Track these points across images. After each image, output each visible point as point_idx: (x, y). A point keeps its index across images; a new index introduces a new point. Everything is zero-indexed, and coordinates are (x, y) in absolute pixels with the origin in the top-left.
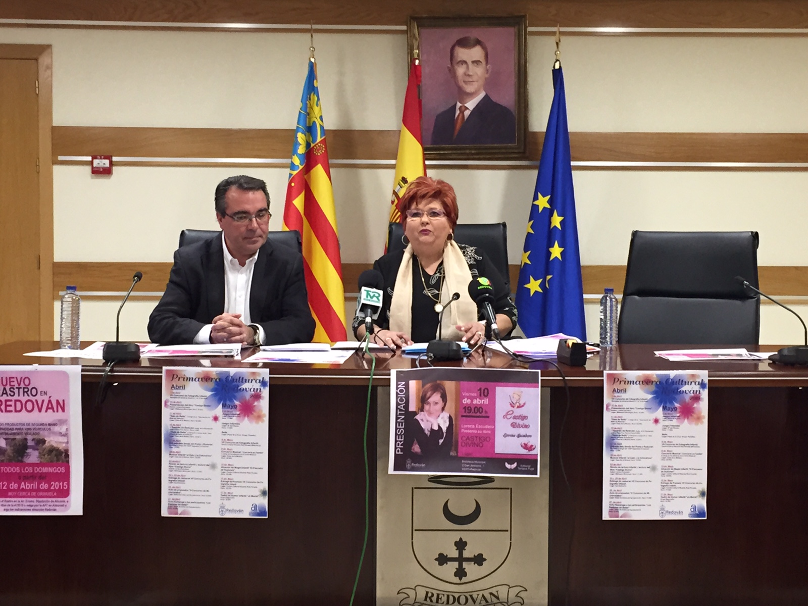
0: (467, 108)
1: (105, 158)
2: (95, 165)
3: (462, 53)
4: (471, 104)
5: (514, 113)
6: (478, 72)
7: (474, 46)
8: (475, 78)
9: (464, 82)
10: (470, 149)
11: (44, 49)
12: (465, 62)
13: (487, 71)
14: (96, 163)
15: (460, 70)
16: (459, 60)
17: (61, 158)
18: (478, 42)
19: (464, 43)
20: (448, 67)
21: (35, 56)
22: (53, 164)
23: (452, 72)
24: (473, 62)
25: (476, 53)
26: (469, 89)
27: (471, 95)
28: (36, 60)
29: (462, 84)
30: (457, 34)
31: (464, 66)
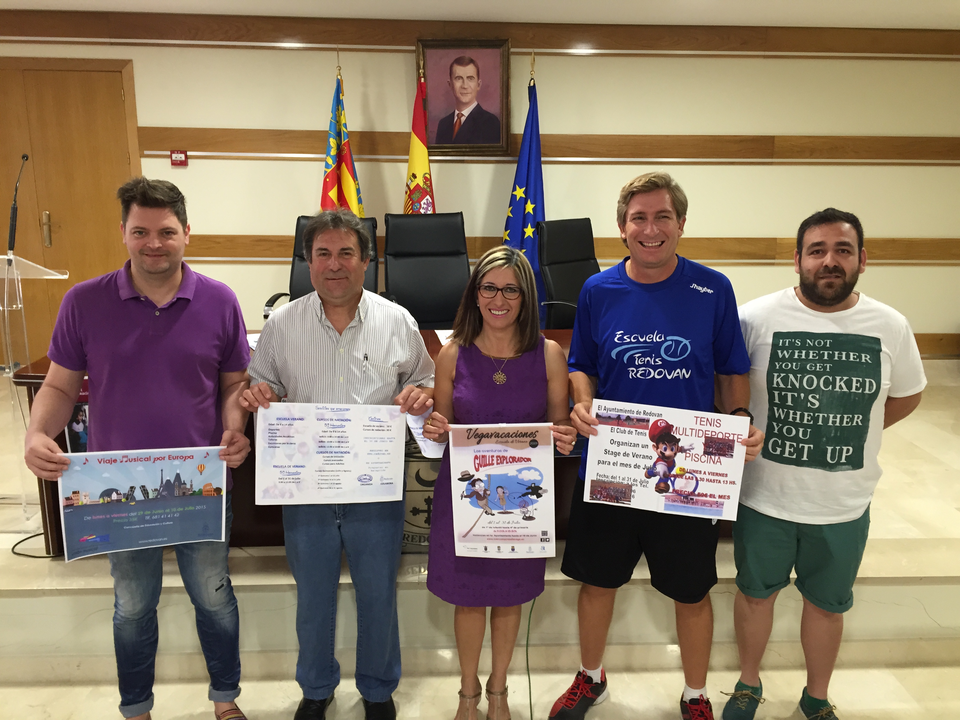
0: (463, 115)
1: (181, 153)
2: (174, 158)
3: (459, 70)
4: (466, 112)
5: (499, 118)
6: (472, 85)
7: (467, 64)
8: (469, 90)
9: (460, 93)
10: (466, 148)
11: (127, 63)
12: (462, 78)
13: (479, 84)
14: (174, 156)
15: (458, 84)
16: (456, 75)
17: (146, 152)
18: (472, 61)
19: (460, 61)
20: (448, 81)
21: (119, 70)
22: (141, 157)
23: (451, 85)
24: (468, 77)
25: (470, 70)
26: (464, 99)
27: (467, 104)
28: (121, 72)
29: (459, 95)
30: (454, 54)
31: (461, 81)
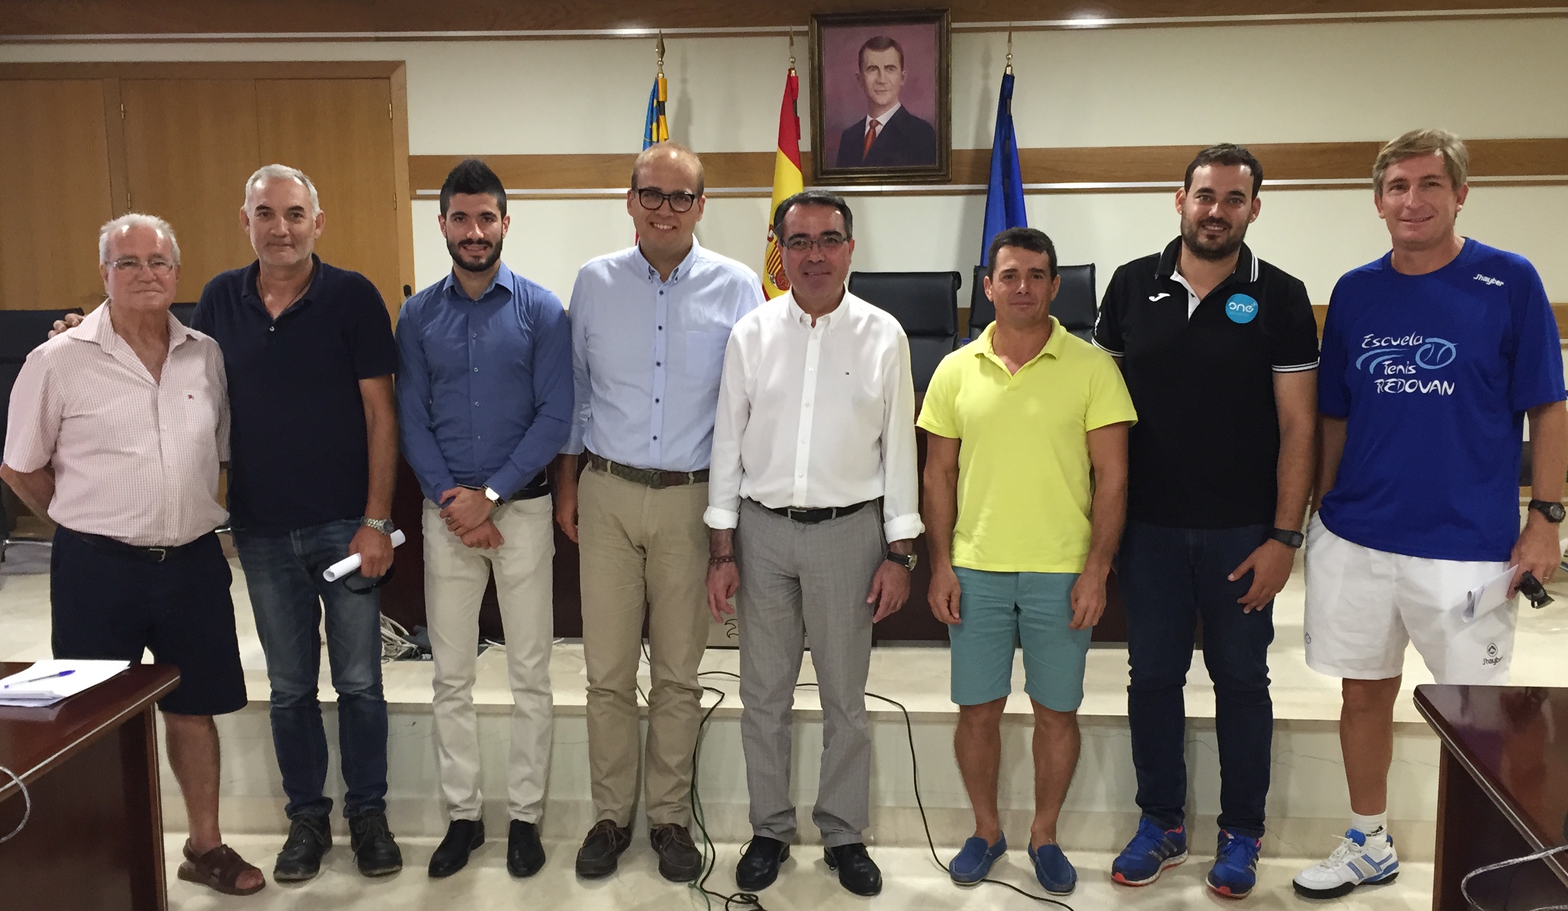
0: (878, 123)
3: (873, 57)
4: (884, 119)
5: (934, 128)
6: (893, 78)
7: (886, 47)
8: (888, 86)
9: (875, 91)
11: (397, 65)
12: (876, 67)
13: (903, 77)
15: (871, 77)
16: (869, 65)
17: (419, 192)
18: (892, 43)
19: (874, 44)
20: (857, 74)
21: (387, 75)
22: (411, 199)
23: (861, 79)
24: (886, 67)
25: (889, 56)
26: (881, 99)
27: (884, 107)
28: (389, 78)
29: (872, 93)
31: (876, 72)
